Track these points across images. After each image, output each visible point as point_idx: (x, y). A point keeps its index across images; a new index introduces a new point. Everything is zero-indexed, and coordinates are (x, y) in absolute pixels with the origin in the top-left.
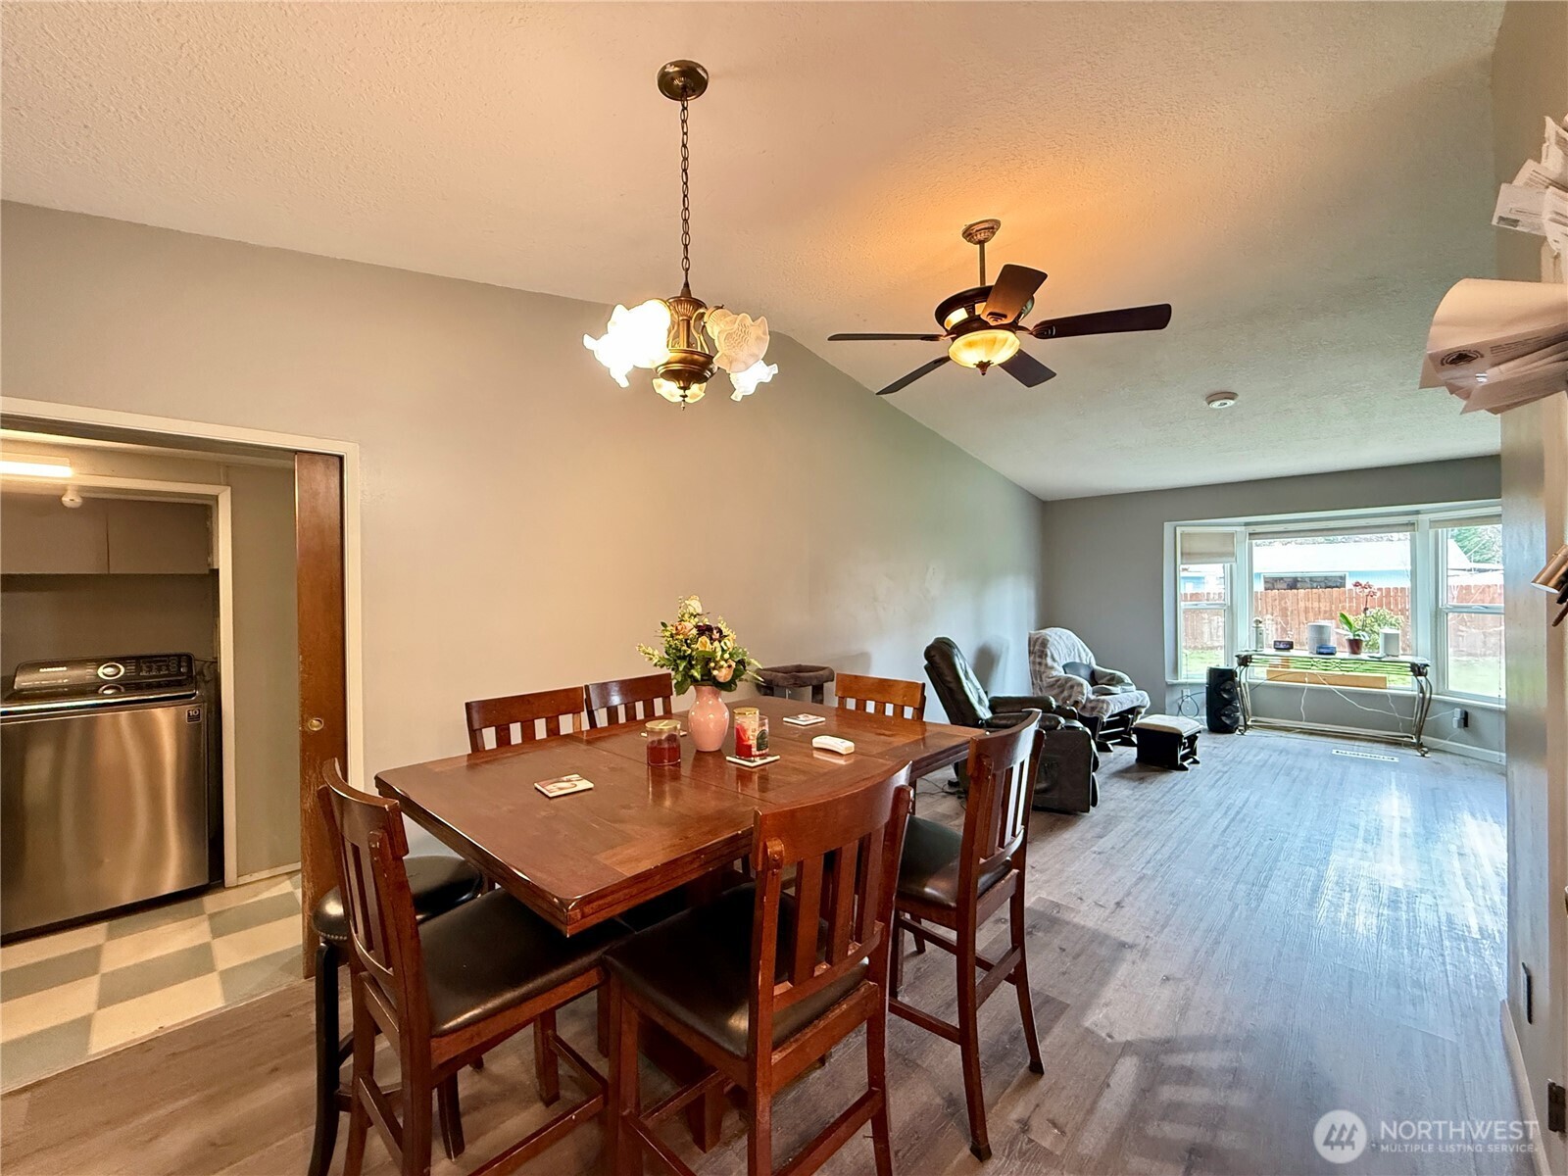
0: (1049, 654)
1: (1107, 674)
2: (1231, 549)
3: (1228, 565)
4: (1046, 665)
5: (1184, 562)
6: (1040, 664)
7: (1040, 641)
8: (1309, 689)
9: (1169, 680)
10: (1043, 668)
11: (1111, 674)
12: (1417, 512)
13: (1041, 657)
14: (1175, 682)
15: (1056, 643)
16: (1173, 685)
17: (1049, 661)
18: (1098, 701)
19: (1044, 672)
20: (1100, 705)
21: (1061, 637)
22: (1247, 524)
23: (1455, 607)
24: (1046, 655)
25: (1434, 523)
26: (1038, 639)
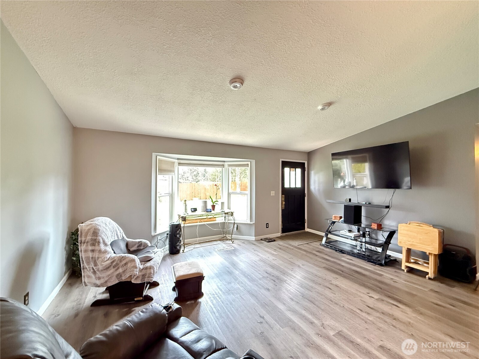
0: (101, 241)
1: (136, 243)
2: (173, 169)
3: (171, 176)
4: (100, 251)
5: (159, 174)
6: (93, 251)
7: (92, 231)
8: (199, 225)
9: (153, 234)
10: (96, 255)
11: (139, 242)
12: (224, 162)
13: (93, 245)
14: (156, 234)
15: (104, 230)
16: (155, 236)
17: (102, 247)
18: (146, 268)
19: (98, 258)
20: (148, 271)
21: (106, 224)
22: (178, 159)
23: (233, 192)
24: (99, 242)
25: (229, 165)
26: (89, 229)
